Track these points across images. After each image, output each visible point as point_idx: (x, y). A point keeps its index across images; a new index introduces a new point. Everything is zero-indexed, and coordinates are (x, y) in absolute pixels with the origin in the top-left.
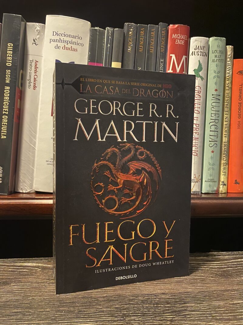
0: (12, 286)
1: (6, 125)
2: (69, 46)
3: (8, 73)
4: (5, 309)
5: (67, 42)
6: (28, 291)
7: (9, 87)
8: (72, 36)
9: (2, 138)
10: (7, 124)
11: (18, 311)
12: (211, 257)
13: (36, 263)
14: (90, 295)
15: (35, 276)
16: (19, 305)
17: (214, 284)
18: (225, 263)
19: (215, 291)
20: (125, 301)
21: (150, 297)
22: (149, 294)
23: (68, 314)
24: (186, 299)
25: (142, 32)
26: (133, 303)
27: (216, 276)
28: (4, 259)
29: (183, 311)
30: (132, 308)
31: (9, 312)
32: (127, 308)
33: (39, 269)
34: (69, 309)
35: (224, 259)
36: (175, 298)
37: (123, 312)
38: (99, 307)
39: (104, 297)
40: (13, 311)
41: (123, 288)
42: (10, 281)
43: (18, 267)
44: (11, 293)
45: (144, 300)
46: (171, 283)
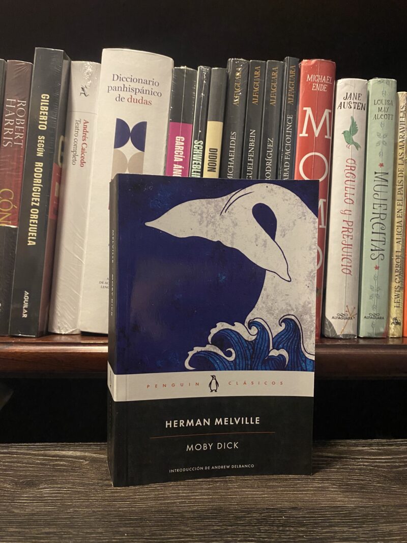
0: (41, 489)
1: (35, 224)
2: (139, 96)
3: (41, 141)
4: (30, 527)
5: (135, 90)
6: (68, 499)
7: (42, 164)
8: (143, 81)
9: (28, 244)
10: (37, 222)
11: (51, 530)
12: (377, 448)
13: (81, 451)
14: (170, 507)
15: (79, 472)
16: (52, 522)
17: (382, 493)
18: (401, 458)
19: (383, 506)
20: (228, 519)
21: (270, 514)
22: (270, 509)
23: (133, 539)
24: (333, 519)
25: (256, 73)
26: (242, 523)
27: (385, 480)
28: (29, 444)
29: (329, 538)
30: (240, 532)
31: (36, 532)
32: (233, 532)
33: (86, 461)
34: (134, 530)
35: (400, 451)
36: (314, 517)
37: (225, 539)
38: (186, 529)
39: (193, 512)
40: (43, 531)
41: (225, 497)
42: (37, 481)
43: (51, 458)
44: (39, 500)
45: (261, 519)
46: (308, 490)
